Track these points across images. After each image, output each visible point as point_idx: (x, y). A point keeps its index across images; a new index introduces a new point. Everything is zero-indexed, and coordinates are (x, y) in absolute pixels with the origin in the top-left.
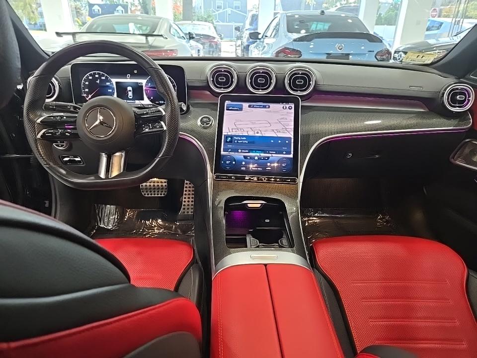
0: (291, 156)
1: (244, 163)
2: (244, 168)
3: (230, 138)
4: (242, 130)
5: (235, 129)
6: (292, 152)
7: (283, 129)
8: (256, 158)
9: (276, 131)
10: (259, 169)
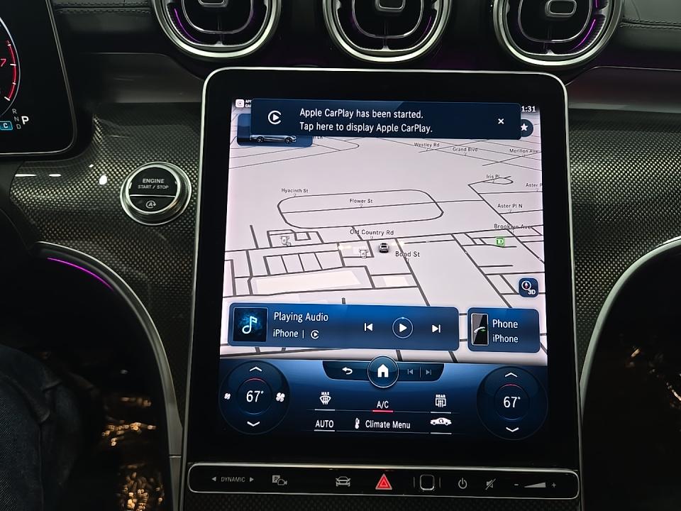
0: (542, 356)
1: (325, 398)
2: (330, 423)
3: (253, 320)
4: (315, 239)
5: (281, 233)
6: (544, 340)
7: (497, 228)
8: (383, 370)
9: (464, 240)
10: (396, 425)
